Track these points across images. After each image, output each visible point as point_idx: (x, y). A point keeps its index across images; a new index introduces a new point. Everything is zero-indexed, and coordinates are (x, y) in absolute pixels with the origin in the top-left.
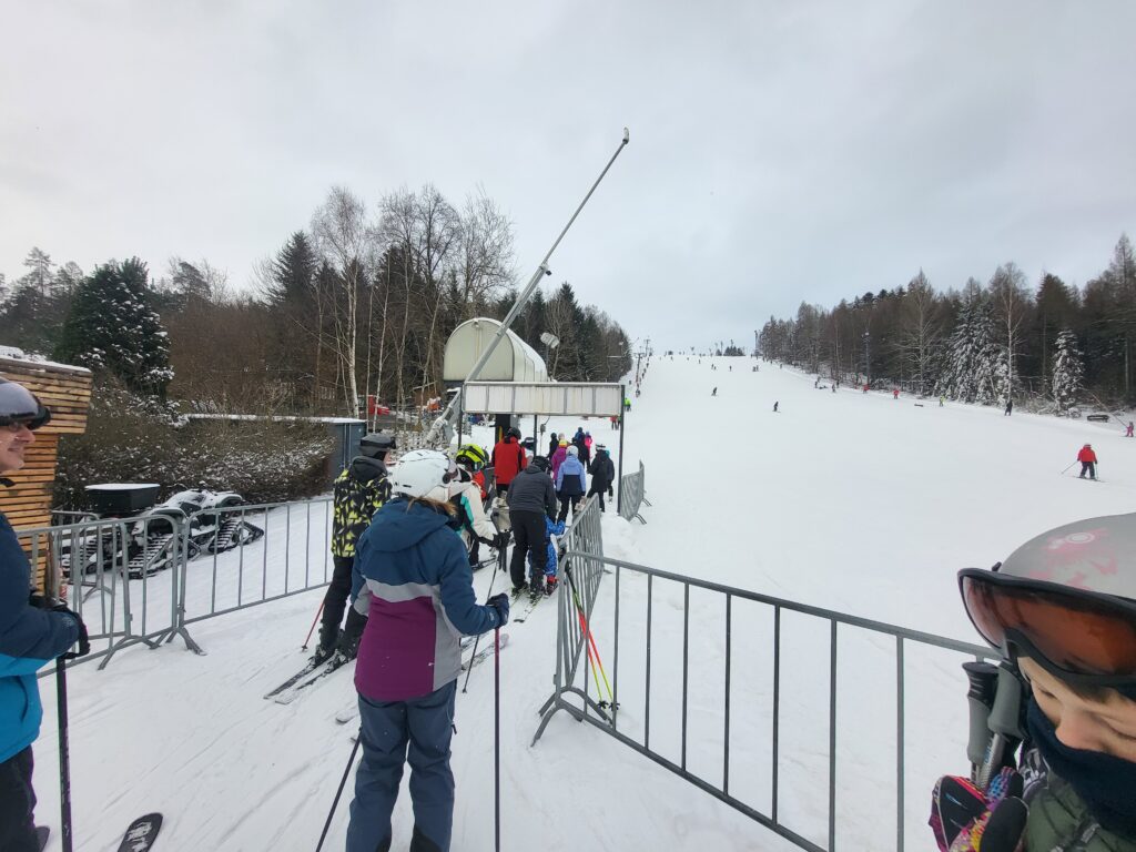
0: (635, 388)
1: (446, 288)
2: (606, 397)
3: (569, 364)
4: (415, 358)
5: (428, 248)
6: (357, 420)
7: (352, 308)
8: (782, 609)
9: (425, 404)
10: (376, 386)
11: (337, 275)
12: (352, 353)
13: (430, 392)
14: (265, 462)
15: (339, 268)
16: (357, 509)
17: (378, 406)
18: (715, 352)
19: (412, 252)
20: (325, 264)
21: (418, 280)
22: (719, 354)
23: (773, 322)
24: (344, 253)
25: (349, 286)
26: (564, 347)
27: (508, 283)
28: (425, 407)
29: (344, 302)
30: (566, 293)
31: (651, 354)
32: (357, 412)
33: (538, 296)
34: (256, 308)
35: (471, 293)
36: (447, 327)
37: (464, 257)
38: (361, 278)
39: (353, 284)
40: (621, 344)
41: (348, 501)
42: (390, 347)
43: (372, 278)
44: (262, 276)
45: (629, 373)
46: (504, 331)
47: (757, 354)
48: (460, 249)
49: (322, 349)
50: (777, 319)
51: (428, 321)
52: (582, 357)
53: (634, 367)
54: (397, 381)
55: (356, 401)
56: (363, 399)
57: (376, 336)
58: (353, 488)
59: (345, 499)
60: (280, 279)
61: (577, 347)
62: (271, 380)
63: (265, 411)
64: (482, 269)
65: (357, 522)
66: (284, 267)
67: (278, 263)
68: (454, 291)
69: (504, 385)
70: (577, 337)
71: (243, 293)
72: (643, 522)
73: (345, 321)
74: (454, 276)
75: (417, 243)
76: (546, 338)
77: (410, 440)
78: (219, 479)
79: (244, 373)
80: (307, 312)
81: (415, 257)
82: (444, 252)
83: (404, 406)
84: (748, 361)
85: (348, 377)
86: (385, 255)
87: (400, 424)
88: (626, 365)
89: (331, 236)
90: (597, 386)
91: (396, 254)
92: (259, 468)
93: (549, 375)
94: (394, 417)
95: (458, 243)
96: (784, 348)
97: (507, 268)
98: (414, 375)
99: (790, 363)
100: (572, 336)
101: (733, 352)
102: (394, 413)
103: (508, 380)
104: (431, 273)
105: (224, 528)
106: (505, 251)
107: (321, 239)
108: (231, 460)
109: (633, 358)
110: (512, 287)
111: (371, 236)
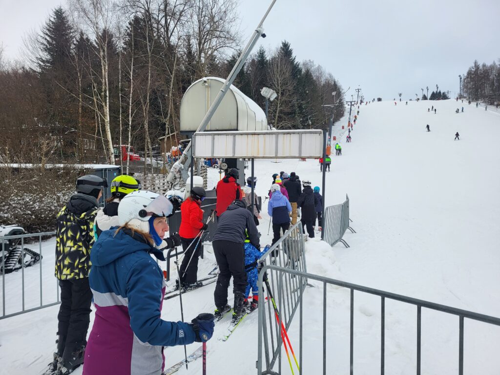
0: (347, 134)
1: (181, 51)
2: (312, 141)
3: (289, 114)
4: (159, 113)
5: (166, 16)
6: (114, 166)
7: (105, 73)
8: (465, 319)
9: (168, 151)
10: (128, 137)
11: (91, 44)
12: (107, 110)
13: (172, 141)
14: (41, 202)
15: (93, 38)
16: (73, 238)
17: (129, 153)
18: (421, 97)
19: (153, 21)
20: (82, 34)
21: (158, 45)
22: (425, 98)
23: (477, 67)
24: (96, 25)
25: (102, 54)
26: (284, 98)
27: (234, 44)
28: (168, 154)
29: (98, 66)
30: (286, 50)
31: (362, 102)
32: (113, 159)
33: (262, 54)
34: (28, 75)
35: (203, 55)
36: (183, 85)
37: (196, 23)
38: (111, 46)
39: (104, 51)
40: (334, 93)
41: (66, 231)
42: (137, 104)
43: (120, 44)
44: (30, 48)
45: (342, 119)
46: (227, 87)
47: (460, 97)
48: (192, 16)
49: (82, 107)
50: (480, 64)
51: (168, 81)
52: (300, 107)
53: (346, 114)
54: (145, 132)
55: (112, 150)
56: (118, 148)
57: (126, 95)
58: (69, 220)
59: (63, 230)
60: (46, 50)
61: (296, 98)
62: (43, 135)
63: (40, 160)
64: (211, 32)
65: (73, 249)
66: (48, 38)
67: (43, 35)
68: (190, 53)
69: (227, 134)
70: (296, 89)
71: (16, 62)
72: (347, 246)
73: (100, 84)
74: (189, 40)
75: (156, 12)
76: (266, 92)
77: (157, 182)
78: (6, 215)
79: (22, 130)
80: (69, 77)
81: (155, 25)
82: (179, 19)
83: (152, 153)
84: (452, 103)
85: (104, 131)
86: (130, 24)
87: (148, 169)
88: (339, 113)
89: (84, 10)
90: (303, 133)
91: (139, 23)
92: (37, 206)
93: (269, 124)
94: (143, 163)
95: (190, 11)
96: (487, 91)
97: (233, 31)
98: (158, 128)
99: (492, 104)
100: (290, 88)
101: (438, 96)
102: (143, 159)
103: (233, 130)
104: (169, 38)
105: (12, 254)
106: (230, 16)
107: (76, 14)
108: (14, 200)
109: (346, 106)
110: (238, 48)
111: (118, 8)
